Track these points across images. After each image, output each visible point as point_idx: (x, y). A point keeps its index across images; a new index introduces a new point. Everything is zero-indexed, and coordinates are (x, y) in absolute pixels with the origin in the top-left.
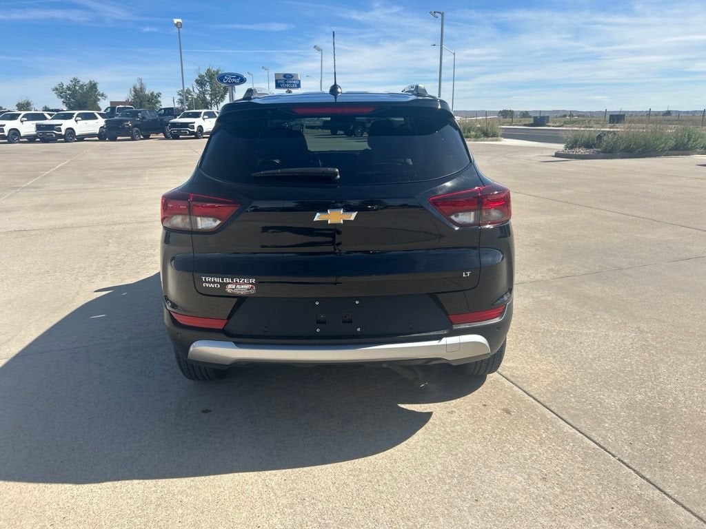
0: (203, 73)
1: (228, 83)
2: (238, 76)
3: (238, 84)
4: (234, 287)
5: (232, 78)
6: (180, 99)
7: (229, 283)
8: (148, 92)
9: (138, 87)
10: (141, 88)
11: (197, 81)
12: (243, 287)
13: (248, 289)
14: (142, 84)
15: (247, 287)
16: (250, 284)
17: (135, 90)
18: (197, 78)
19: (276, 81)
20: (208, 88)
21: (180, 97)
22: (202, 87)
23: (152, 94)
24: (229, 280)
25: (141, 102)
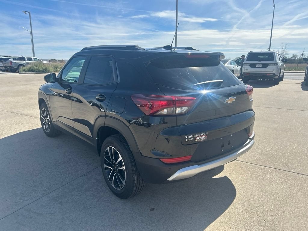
4: (199, 138)
7: (198, 137)
12: (202, 137)
13: (204, 138)
15: (204, 137)
16: (205, 135)
24: (198, 135)
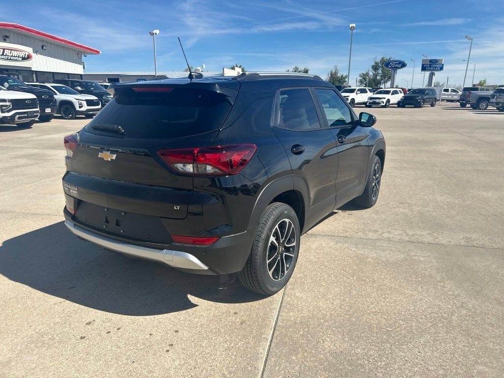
0: (378, 60)
1: (392, 67)
2: (400, 62)
3: (399, 68)
5: (396, 64)
6: (361, 80)
8: (339, 75)
9: (334, 71)
10: (335, 72)
11: (373, 67)
14: (336, 69)
17: (331, 74)
18: (373, 64)
19: (423, 65)
20: (380, 72)
21: (360, 78)
22: (376, 71)
23: (342, 76)
25: (334, 81)
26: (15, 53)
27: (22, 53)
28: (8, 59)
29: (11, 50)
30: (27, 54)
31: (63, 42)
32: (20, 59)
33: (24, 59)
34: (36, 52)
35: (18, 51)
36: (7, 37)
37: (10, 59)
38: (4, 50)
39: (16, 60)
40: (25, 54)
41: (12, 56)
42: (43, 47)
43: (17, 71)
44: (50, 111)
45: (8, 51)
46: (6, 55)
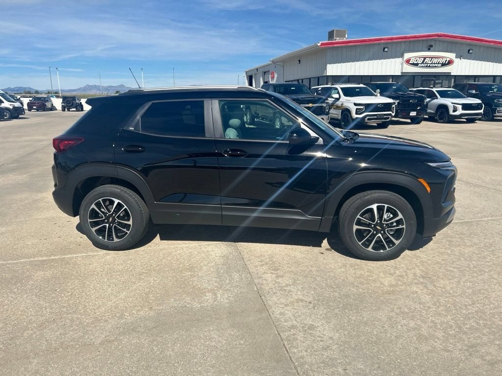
26: (435, 61)
27: (444, 59)
28: (427, 66)
29: (432, 58)
30: (448, 59)
31: (492, 44)
32: (440, 65)
33: (443, 65)
34: (459, 56)
35: (439, 58)
36: (431, 46)
37: (429, 66)
38: (425, 58)
39: (435, 66)
40: (446, 60)
41: (432, 63)
42: (469, 50)
43: (435, 76)
44: (415, 115)
45: (428, 59)
46: (426, 63)
